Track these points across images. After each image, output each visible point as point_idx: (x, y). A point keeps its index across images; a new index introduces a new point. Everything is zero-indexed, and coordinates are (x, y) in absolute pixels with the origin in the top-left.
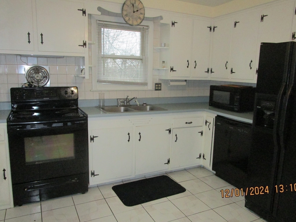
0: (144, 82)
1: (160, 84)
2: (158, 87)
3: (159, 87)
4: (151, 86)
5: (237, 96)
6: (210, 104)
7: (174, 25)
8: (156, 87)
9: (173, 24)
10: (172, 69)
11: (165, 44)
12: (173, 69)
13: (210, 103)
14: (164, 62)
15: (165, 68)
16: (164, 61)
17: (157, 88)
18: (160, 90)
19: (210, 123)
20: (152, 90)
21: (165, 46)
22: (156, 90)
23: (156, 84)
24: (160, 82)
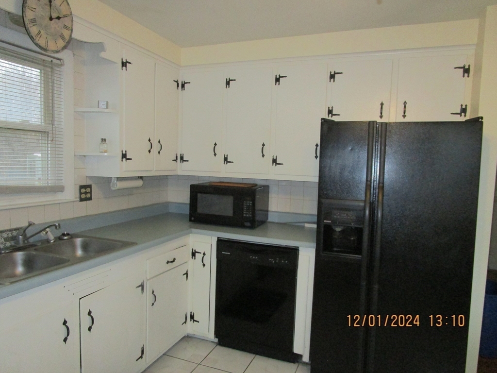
0: (53, 184)
1: (90, 186)
2: (86, 193)
3: (88, 193)
4: (71, 194)
5: (248, 202)
6: (193, 219)
7: (126, 66)
8: (81, 193)
9: (124, 64)
10: (124, 156)
11: (107, 102)
12: (126, 154)
13: (191, 215)
14: (104, 140)
15: (106, 154)
16: (104, 138)
17: (83, 196)
18: (90, 199)
19: (204, 254)
20: (74, 201)
21: (107, 108)
22: (81, 200)
23: (81, 187)
24: (88, 183)
